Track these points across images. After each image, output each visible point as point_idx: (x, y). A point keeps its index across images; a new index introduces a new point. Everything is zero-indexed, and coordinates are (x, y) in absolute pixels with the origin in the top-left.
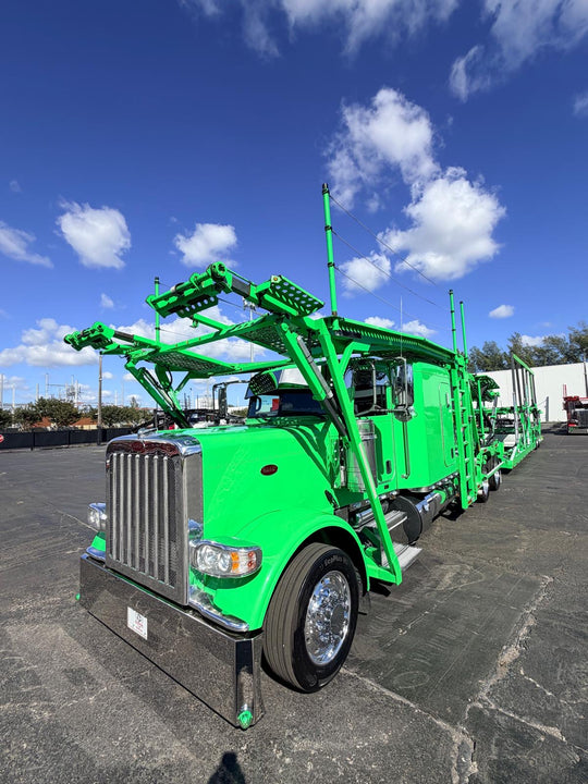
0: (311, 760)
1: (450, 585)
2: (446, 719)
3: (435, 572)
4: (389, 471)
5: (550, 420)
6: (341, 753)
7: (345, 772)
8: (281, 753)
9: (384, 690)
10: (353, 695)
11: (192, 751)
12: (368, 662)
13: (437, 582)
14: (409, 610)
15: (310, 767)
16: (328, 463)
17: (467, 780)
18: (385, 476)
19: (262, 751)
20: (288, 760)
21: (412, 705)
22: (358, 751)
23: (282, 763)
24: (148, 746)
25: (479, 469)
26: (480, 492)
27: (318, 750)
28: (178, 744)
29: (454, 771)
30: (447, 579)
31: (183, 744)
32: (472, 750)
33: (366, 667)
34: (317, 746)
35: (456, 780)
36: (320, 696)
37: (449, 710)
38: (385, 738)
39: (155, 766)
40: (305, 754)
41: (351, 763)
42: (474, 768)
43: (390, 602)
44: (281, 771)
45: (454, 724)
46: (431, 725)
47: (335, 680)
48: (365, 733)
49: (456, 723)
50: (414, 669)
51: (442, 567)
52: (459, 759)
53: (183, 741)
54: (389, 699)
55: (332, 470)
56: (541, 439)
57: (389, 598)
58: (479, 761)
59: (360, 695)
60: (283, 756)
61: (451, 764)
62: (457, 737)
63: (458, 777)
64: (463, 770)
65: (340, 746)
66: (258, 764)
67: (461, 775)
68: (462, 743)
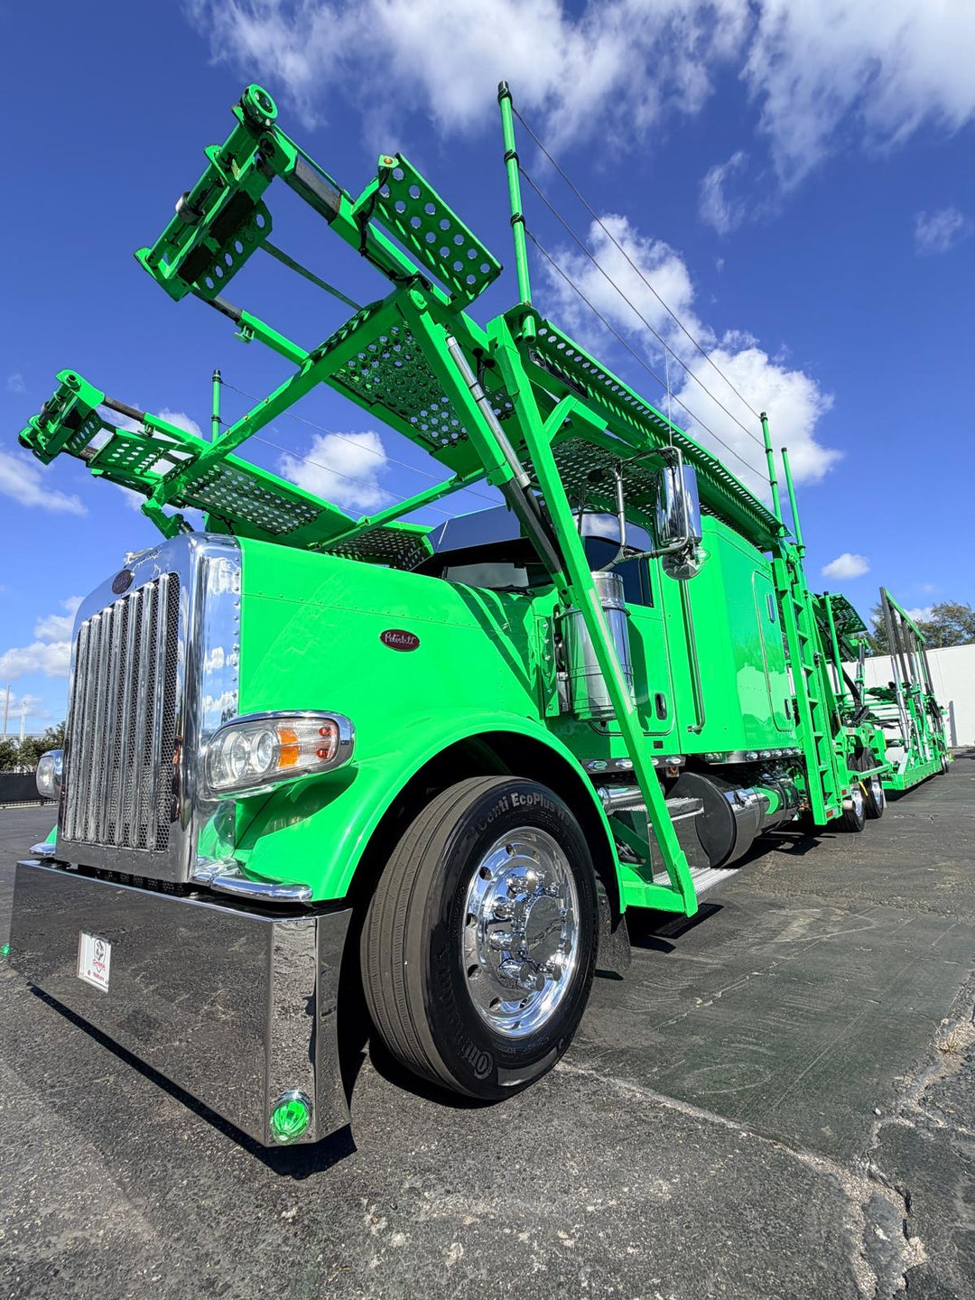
0: (460, 1239)
1: (803, 936)
2: (823, 1149)
3: (772, 919)
4: (662, 713)
5: (960, 743)
6: (543, 1221)
7: (549, 1263)
8: (383, 1224)
9: (662, 1099)
10: (585, 1110)
11: (153, 1222)
12: (623, 1052)
13: (776, 933)
14: (717, 972)
15: (455, 1252)
16: (532, 666)
17: (901, 1282)
18: (654, 722)
19: (333, 1220)
20: (398, 1239)
21: (731, 1125)
22: (590, 1218)
23: (379, 1244)
24: (44, 1212)
25: (842, 761)
26: (848, 804)
27: (484, 1217)
28: (124, 1206)
29: (858, 1262)
30: (797, 929)
31: (136, 1207)
32: (904, 1214)
33: (615, 1059)
34: (481, 1208)
35: (867, 1282)
36: (503, 1112)
37: (827, 1131)
38: (662, 1189)
39: (44, 1254)
40: (446, 1226)
41: (569, 1243)
42: (914, 1252)
43: (675, 961)
44: (375, 1263)
45: (844, 1159)
46: (783, 1163)
47: (543, 1083)
48: (611, 1180)
49: (849, 1157)
50: (733, 1061)
51: (783, 912)
52: (868, 1235)
53: (140, 1201)
54: (672, 1115)
55: (540, 682)
56: (948, 759)
57: (670, 955)
58: (928, 1236)
59: (604, 1107)
60: (389, 1229)
61: (849, 1246)
62: (857, 1188)
63: (872, 1276)
64: (884, 1259)
65: (542, 1208)
66: (315, 1248)
67: (880, 1270)
68: (873, 1199)
